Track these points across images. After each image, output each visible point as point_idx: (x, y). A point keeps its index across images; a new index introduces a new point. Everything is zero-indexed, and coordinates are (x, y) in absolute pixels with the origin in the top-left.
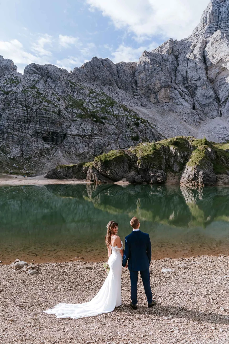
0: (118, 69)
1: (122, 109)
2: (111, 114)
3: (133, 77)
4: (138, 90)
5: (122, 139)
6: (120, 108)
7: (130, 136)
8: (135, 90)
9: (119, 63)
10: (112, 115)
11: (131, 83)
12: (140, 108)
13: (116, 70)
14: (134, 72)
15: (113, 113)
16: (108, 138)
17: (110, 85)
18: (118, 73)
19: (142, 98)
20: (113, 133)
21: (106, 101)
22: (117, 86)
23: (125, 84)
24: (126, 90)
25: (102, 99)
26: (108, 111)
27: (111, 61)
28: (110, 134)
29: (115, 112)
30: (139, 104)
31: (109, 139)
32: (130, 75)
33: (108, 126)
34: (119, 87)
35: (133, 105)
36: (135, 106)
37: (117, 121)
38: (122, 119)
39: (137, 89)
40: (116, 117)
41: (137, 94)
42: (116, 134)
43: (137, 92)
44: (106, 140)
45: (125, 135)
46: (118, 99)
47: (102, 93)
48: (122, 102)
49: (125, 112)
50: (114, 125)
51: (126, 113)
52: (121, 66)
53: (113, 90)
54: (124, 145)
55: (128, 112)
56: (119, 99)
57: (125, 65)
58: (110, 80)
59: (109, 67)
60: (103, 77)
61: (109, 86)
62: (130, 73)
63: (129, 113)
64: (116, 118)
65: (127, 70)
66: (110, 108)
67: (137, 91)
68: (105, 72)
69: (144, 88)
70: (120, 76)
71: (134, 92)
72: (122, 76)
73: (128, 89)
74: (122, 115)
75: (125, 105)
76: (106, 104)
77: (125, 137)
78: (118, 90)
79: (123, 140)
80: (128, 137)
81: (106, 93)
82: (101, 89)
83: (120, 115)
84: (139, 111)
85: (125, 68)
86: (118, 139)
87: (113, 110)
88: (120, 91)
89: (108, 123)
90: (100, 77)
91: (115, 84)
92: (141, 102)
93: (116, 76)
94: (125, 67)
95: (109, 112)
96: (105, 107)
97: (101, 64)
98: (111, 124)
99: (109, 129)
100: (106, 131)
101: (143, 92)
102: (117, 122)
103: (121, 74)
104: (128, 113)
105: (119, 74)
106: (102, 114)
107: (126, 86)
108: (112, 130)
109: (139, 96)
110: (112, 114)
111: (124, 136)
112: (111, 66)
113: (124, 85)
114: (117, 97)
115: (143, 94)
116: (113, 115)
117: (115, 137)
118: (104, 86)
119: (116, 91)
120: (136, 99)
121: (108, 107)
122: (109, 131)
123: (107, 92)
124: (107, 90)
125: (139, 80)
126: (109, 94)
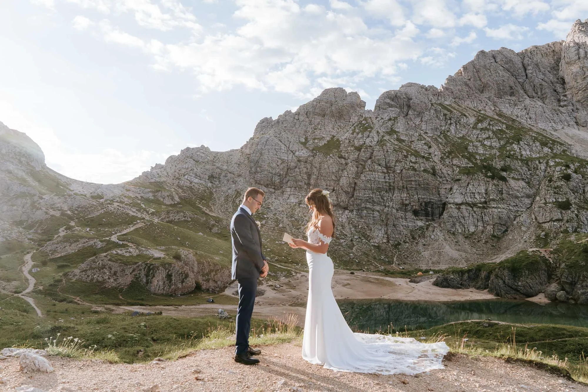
0: (524, 62)
1: (538, 144)
2: (517, 159)
3: (555, 73)
4: (568, 96)
5: (540, 207)
6: (534, 142)
7: (554, 200)
8: (562, 97)
9: (526, 50)
10: (520, 160)
11: (552, 83)
12: (574, 131)
13: (520, 65)
14: (558, 61)
15: (522, 155)
16: (515, 204)
17: (512, 94)
18: (525, 70)
19: (577, 109)
20: (522, 194)
21: (507, 131)
22: (525, 94)
23: (541, 89)
24: (543, 99)
25: (500, 128)
26: (512, 153)
27: (510, 50)
28: (517, 197)
29: (524, 153)
30: (572, 123)
31: (517, 205)
32: (549, 69)
33: (513, 183)
34: (529, 95)
35: (560, 127)
36: (563, 128)
37: (529, 170)
38: (537, 166)
39: (567, 93)
40: (526, 162)
41: (565, 103)
42: (528, 196)
43: (565, 101)
44: (512, 208)
45: (545, 199)
46: (528, 119)
47: (498, 115)
48: (537, 123)
49: (542, 149)
50: (523, 179)
51: (546, 149)
52: (529, 54)
53: (518, 103)
54: (544, 217)
55: (550, 148)
56: (530, 118)
57: (538, 52)
58: (511, 88)
59: (506, 63)
60: (497, 84)
61: (510, 98)
62: (549, 65)
63: (552, 150)
64: (527, 164)
65: (543, 60)
66: (515, 146)
67: (566, 99)
68: (500, 75)
69: (580, 92)
70: (529, 75)
71: (559, 101)
72: (534, 74)
73: (547, 96)
74: (538, 155)
75: (544, 130)
76: (507, 138)
77: (545, 203)
78: (528, 101)
79: (541, 209)
80: (549, 203)
81: (504, 111)
82: (495, 106)
83: (534, 156)
84: (572, 138)
85: (538, 58)
86: (532, 204)
87: (520, 149)
88: (532, 103)
89: (513, 178)
90: (492, 85)
91: (522, 92)
92: (575, 118)
93: (522, 76)
94: (540, 56)
95: (514, 154)
96: (505, 144)
97: (493, 60)
98: (518, 179)
99: (516, 188)
100: (511, 193)
101: (578, 98)
102: (529, 173)
103: (530, 71)
104: (550, 150)
105: (527, 71)
106: (502, 162)
107: (543, 92)
108: (521, 190)
109: (570, 108)
110: (519, 157)
111: (543, 201)
112: (512, 61)
113: (539, 90)
114: (527, 116)
115: (579, 101)
116: (522, 160)
117: (527, 201)
118: (501, 98)
119: (523, 105)
120: (565, 115)
121: (512, 144)
122: (515, 192)
123: (507, 110)
124: (507, 105)
125: (569, 77)
126: (510, 112)
